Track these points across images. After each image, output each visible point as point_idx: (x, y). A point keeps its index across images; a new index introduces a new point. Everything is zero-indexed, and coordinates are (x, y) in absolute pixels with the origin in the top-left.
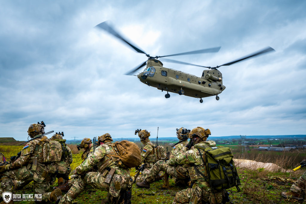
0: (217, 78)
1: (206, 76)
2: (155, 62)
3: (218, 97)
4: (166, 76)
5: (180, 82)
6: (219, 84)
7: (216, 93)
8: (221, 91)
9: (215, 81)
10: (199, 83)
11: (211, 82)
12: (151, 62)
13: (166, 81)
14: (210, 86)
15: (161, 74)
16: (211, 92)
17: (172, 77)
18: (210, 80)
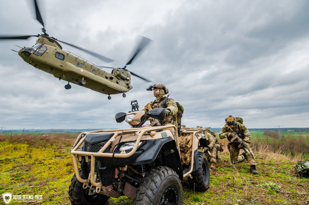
0: (125, 77)
1: (115, 73)
2: (49, 40)
3: (125, 95)
4: (63, 59)
5: (82, 71)
6: (127, 83)
7: (123, 90)
8: (128, 90)
9: (123, 79)
10: (107, 78)
11: (119, 79)
12: (43, 39)
13: (61, 66)
14: (117, 83)
15: (55, 56)
16: (118, 89)
17: (71, 63)
18: (119, 78)
